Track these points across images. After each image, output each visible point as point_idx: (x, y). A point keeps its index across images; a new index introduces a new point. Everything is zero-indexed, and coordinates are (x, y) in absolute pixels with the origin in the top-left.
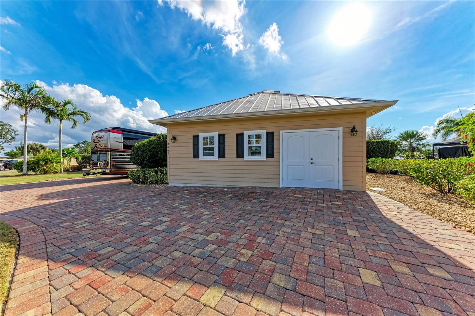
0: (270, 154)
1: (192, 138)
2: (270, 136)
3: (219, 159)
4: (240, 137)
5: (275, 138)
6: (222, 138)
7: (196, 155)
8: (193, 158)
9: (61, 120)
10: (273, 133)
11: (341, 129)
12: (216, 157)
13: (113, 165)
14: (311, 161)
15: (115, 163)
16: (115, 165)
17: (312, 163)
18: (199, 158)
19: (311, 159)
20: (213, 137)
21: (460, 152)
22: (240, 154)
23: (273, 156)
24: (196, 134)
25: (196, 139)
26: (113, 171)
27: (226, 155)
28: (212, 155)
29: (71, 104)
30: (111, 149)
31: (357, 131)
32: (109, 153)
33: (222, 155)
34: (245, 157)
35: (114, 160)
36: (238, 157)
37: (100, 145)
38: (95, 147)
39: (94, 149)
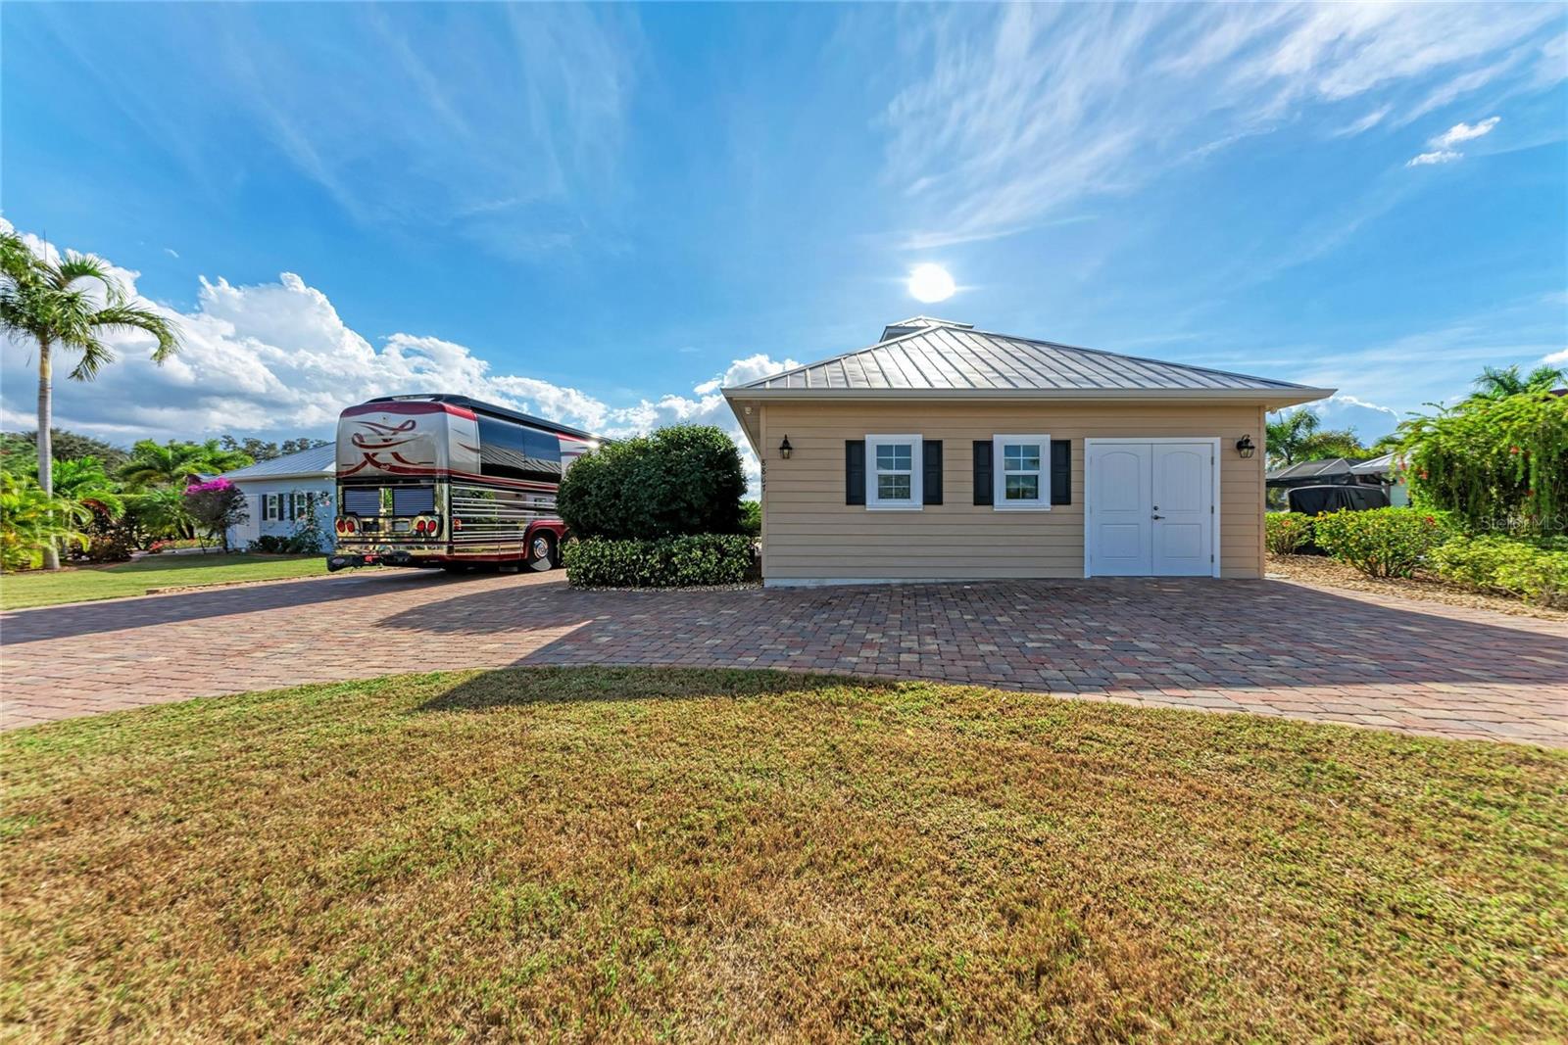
0: (1062, 494)
1: (844, 446)
2: (1062, 451)
3: (928, 507)
4: (983, 451)
5: (1074, 454)
6: (933, 451)
7: (855, 495)
8: (848, 503)
9: (45, 344)
10: (1067, 443)
11: (1217, 441)
12: (916, 501)
13: (457, 530)
14: (1156, 513)
15: (464, 521)
16: (463, 529)
17: (1157, 518)
18: (864, 503)
19: (1156, 509)
20: (909, 447)
21: (1332, 499)
23: (1067, 501)
24: (854, 437)
25: (855, 451)
26: (458, 551)
27: (945, 498)
28: (905, 494)
29: (97, 275)
30: (449, 472)
31: (1253, 447)
32: (445, 486)
33: (933, 495)
35: (460, 512)
36: (977, 503)
37: (396, 456)
38: (364, 464)
39: (357, 469)
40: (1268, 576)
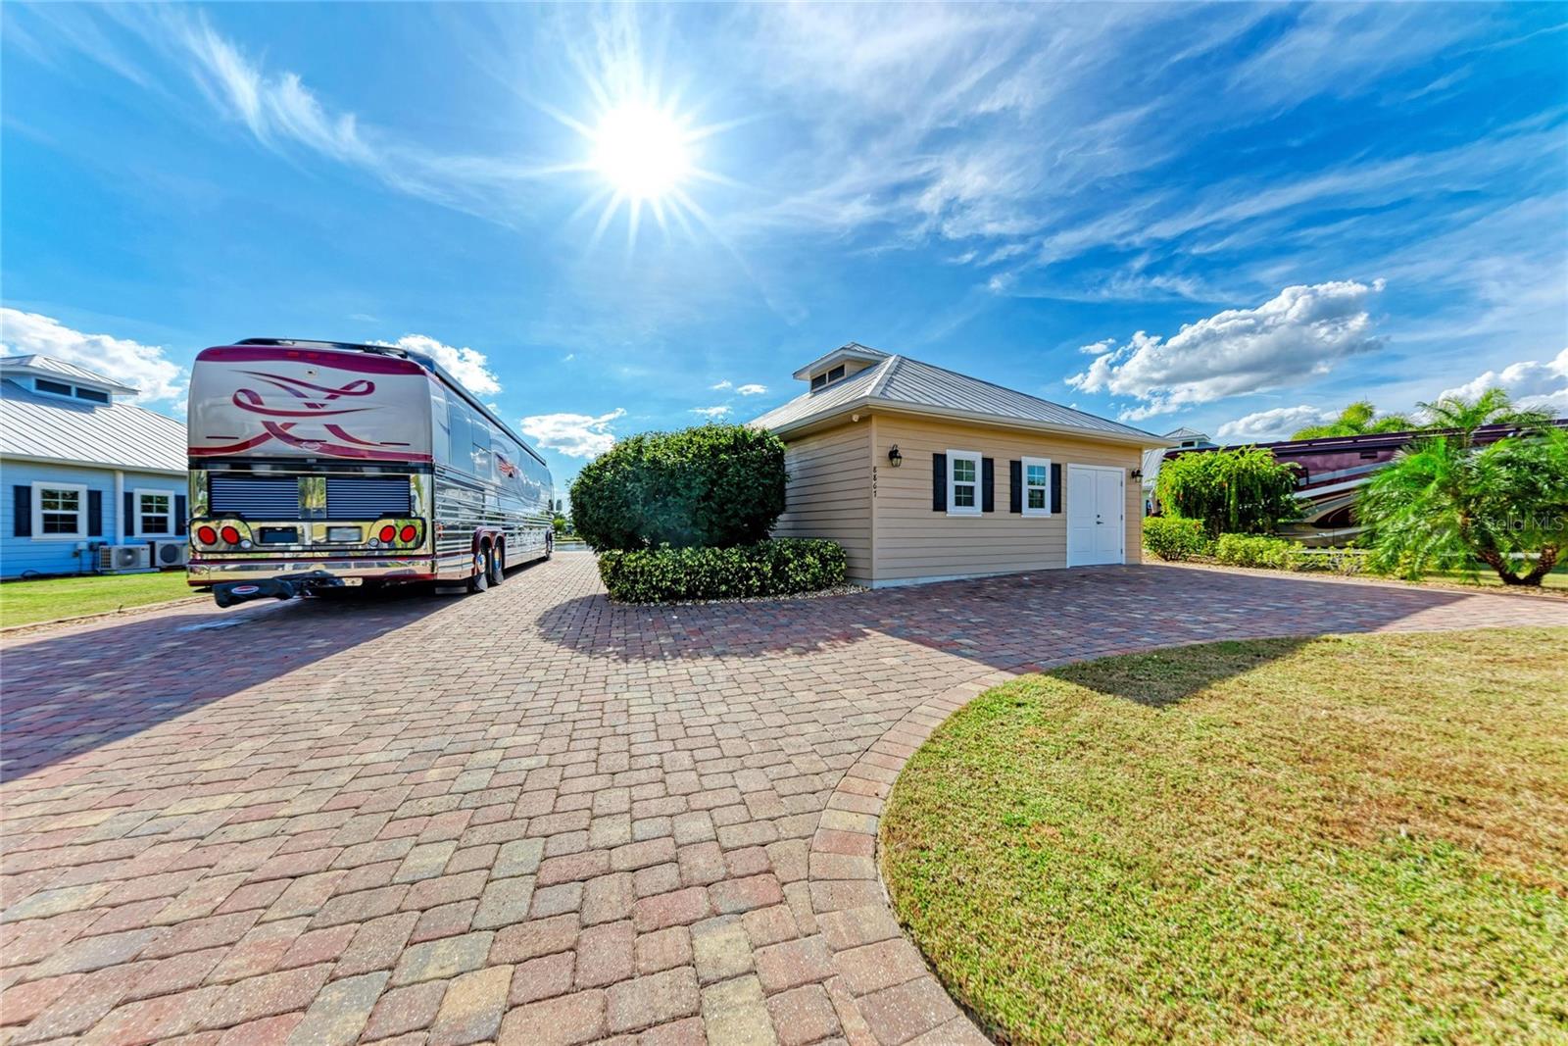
0: (1056, 508)
1: (932, 459)
2: (1056, 469)
3: (984, 513)
4: (1016, 466)
5: (1062, 476)
6: (988, 464)
7: (940, 504)
8: (934, 509)
10: (1060, 467)
11: (1124, 470)
12: (977, 509)
13: (438, 538)
14: (1099, 520)
17: (1099, 523)
18: (945, 510)
19: (1098, 516)
20: (973, 463)
22: (1016, 507)
23: (1059, 511)
24: (939, 451)
25: (939, 460)
27: (995, 505)
28: (972, 504)
33: (988, 506)
34: (1024, 511)
36: (1012, 511)
37: (335, 429)
38: (264, 438)
39: (246, 445)
40: (1144, 563)
